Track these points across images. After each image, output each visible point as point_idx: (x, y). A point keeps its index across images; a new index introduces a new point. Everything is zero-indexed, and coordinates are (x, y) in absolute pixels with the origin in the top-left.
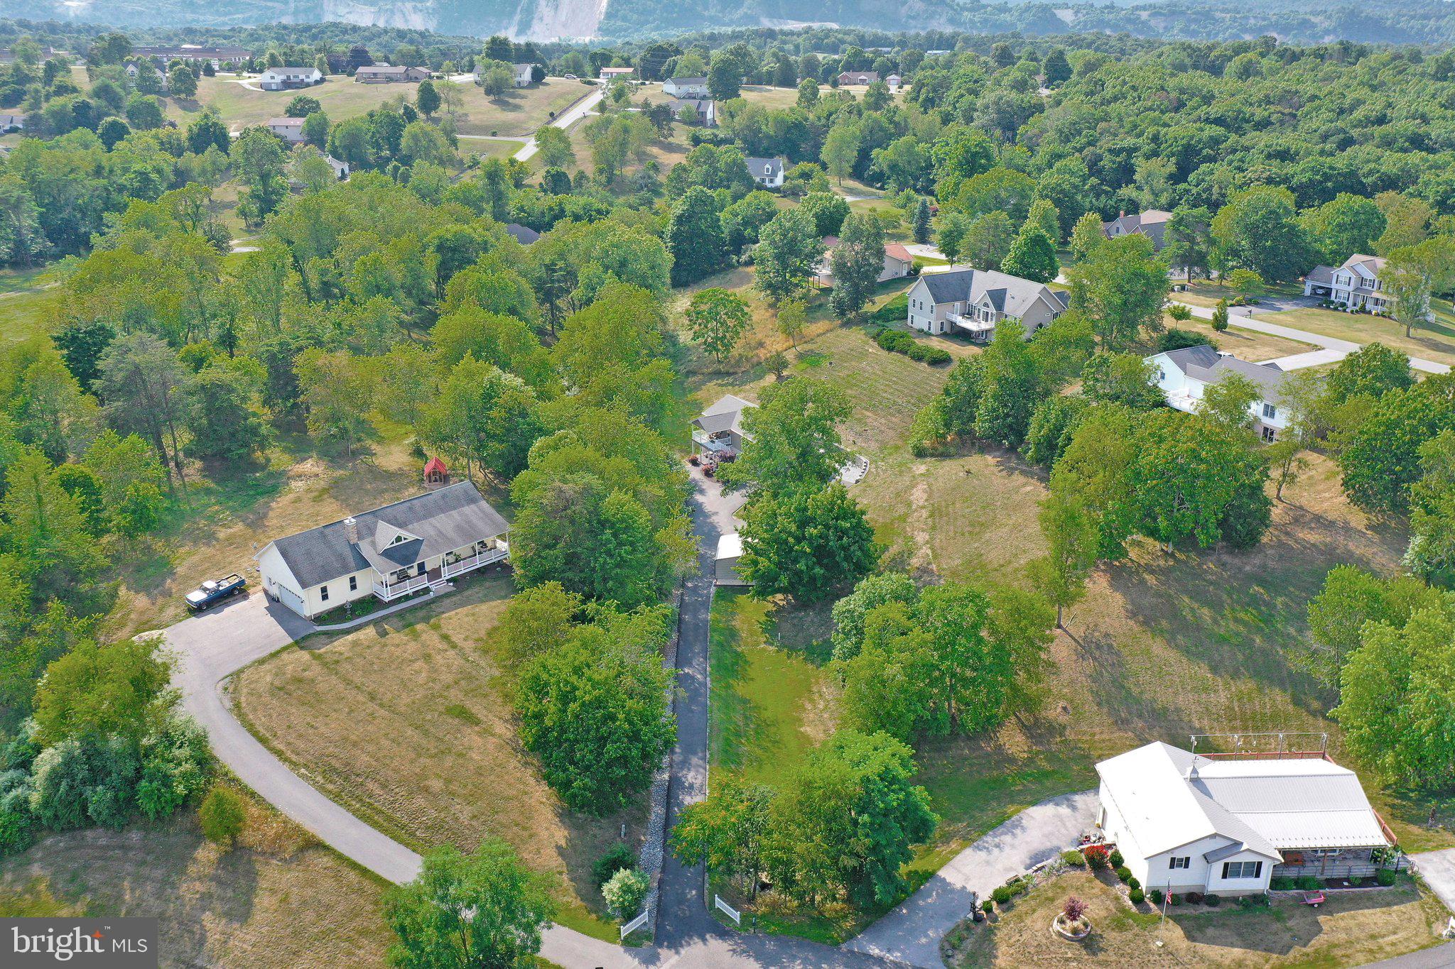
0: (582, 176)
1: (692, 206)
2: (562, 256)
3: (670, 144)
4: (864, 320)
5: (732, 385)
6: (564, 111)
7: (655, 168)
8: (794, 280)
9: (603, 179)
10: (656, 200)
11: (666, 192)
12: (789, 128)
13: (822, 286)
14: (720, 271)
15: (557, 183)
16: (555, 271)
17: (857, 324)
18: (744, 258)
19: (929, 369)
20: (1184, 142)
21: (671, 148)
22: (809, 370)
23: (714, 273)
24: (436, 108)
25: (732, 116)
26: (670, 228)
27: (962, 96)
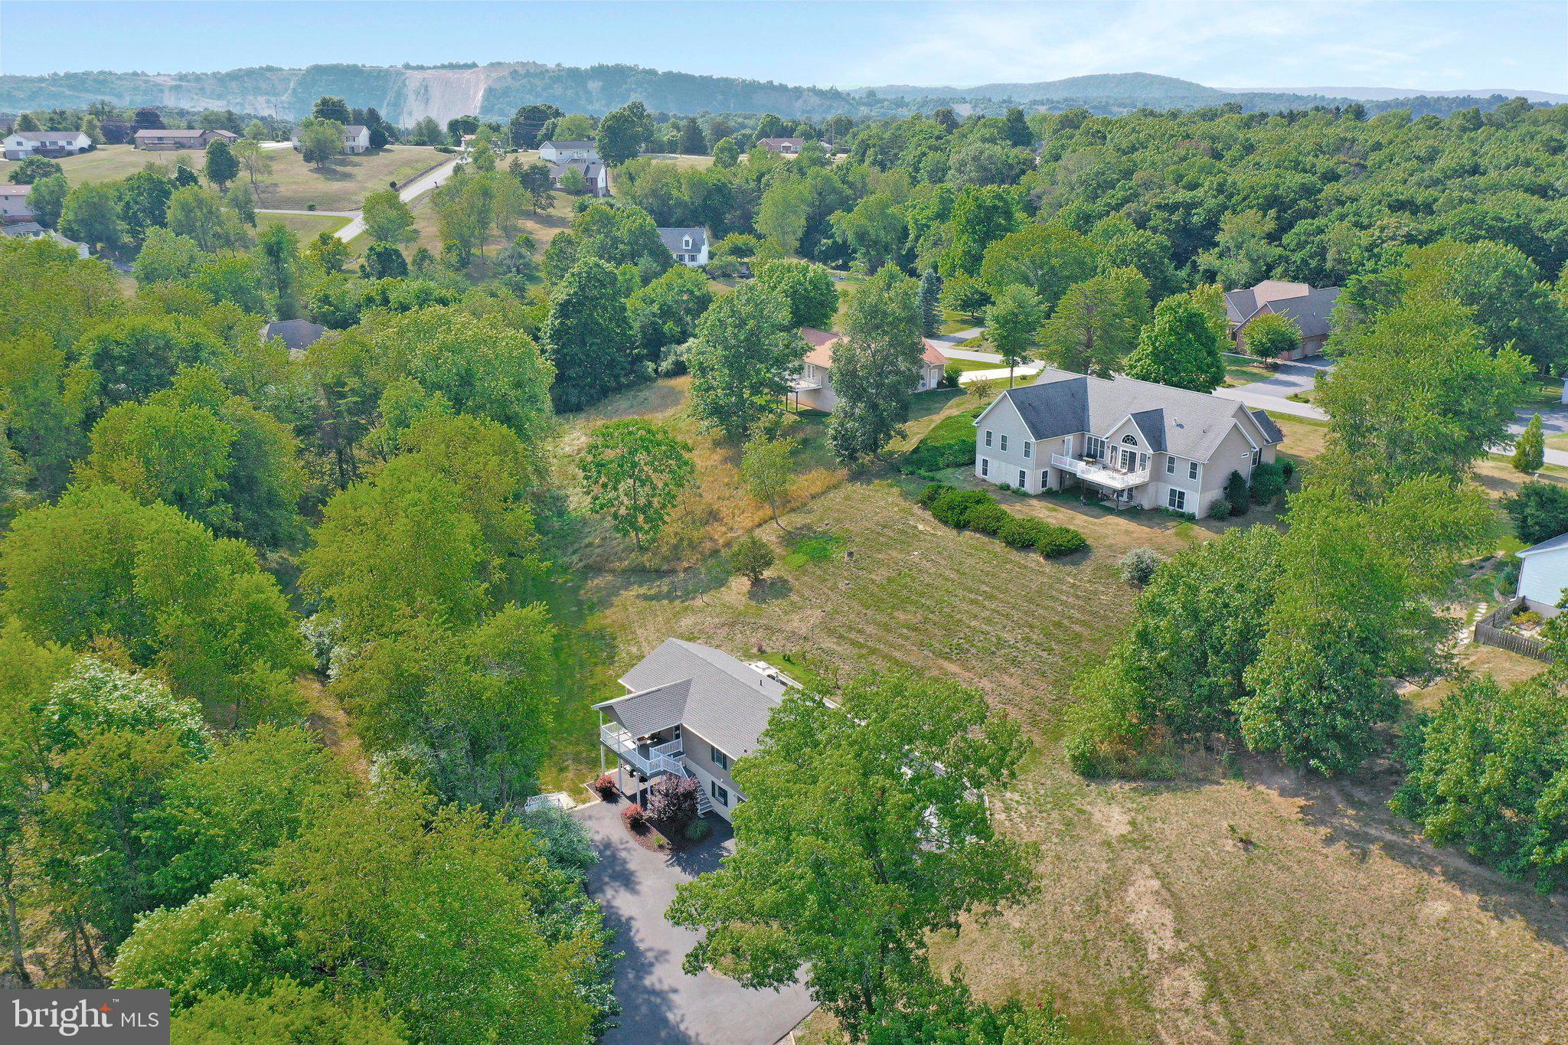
0: (423, 256)
1: (582, 288)
2: (357, 370)
3: (550, 216)
4: (892, 468)
5: (670, 596)
6: (410, 181)
7: (530, 244)
8: (759, 400)
9: (454, 258)
10: (529, 286)
11: (542, 275)
12: (710, 192)
13: (801, 408)
14: (630, 386)
15: (387, 263)
16: (342, 396)
17: (880, 475)
18: (665, 365)
19: (1048, 567)
20: (1268, 191)
21: (549, 221)
22: (810, 568)
23: (619, 389)
24: (232, 175)
25: (632, 178)
26: (549, 323)
27: (924, 154)
